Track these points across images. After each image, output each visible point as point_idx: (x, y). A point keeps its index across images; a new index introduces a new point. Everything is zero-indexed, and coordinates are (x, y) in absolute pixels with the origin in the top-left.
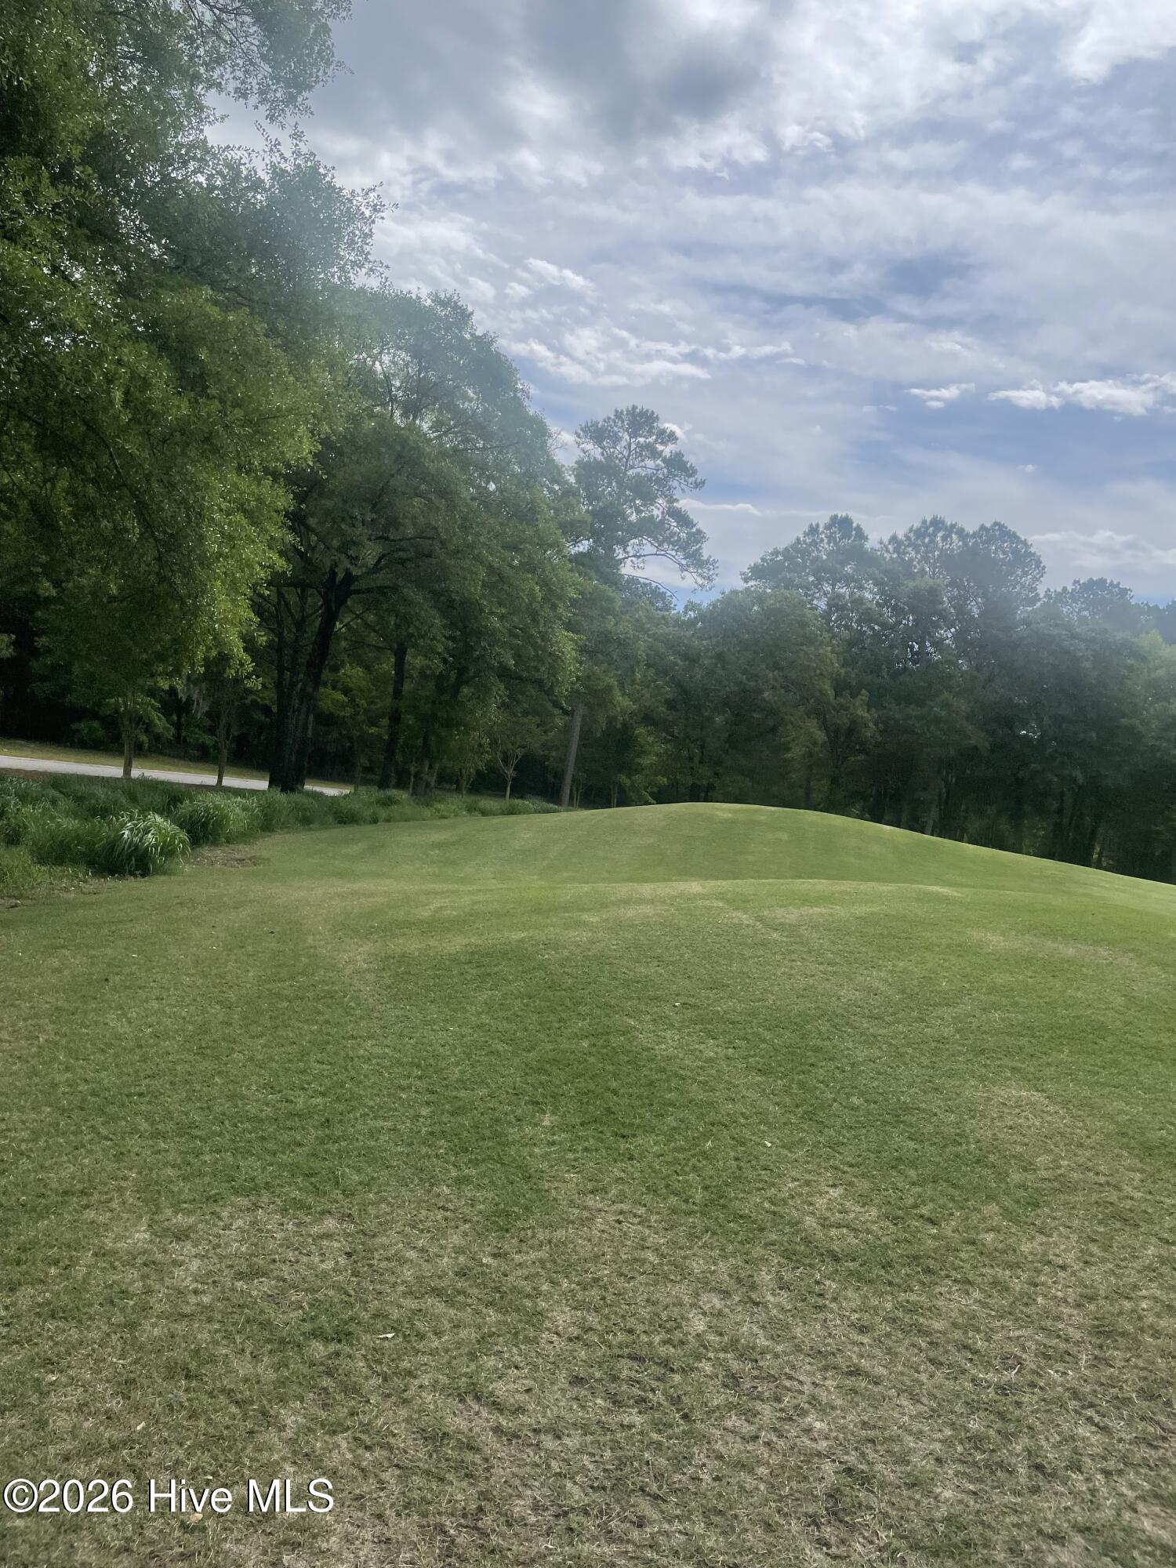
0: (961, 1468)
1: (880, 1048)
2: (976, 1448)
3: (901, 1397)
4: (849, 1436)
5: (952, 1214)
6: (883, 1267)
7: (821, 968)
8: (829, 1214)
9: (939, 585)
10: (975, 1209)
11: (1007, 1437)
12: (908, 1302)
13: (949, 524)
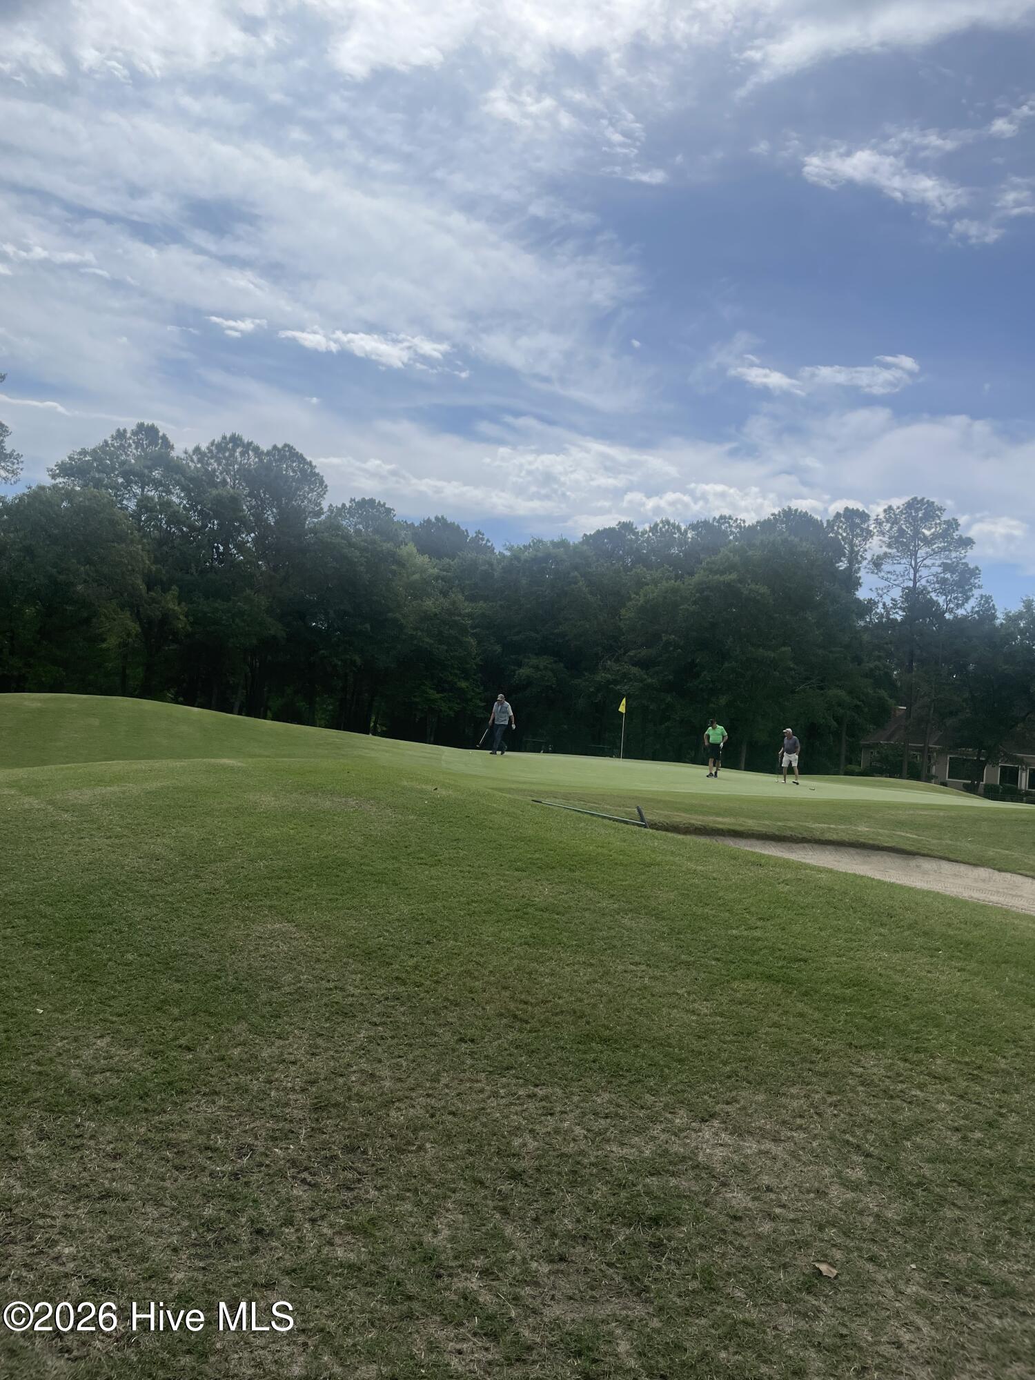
0: (193, 1251)
1: (157, 907)
2: (209, 1230)
3: (146, 1206)
4: (96, 1252)
5: (207, 1039)
6: (141, 1098)
7: (108, 841)
8: (94, 1063)
9: (239, 495)
10: (228, 1030)
11: (234, 1213)
12: (161, 1122)
13: (246, 441)
